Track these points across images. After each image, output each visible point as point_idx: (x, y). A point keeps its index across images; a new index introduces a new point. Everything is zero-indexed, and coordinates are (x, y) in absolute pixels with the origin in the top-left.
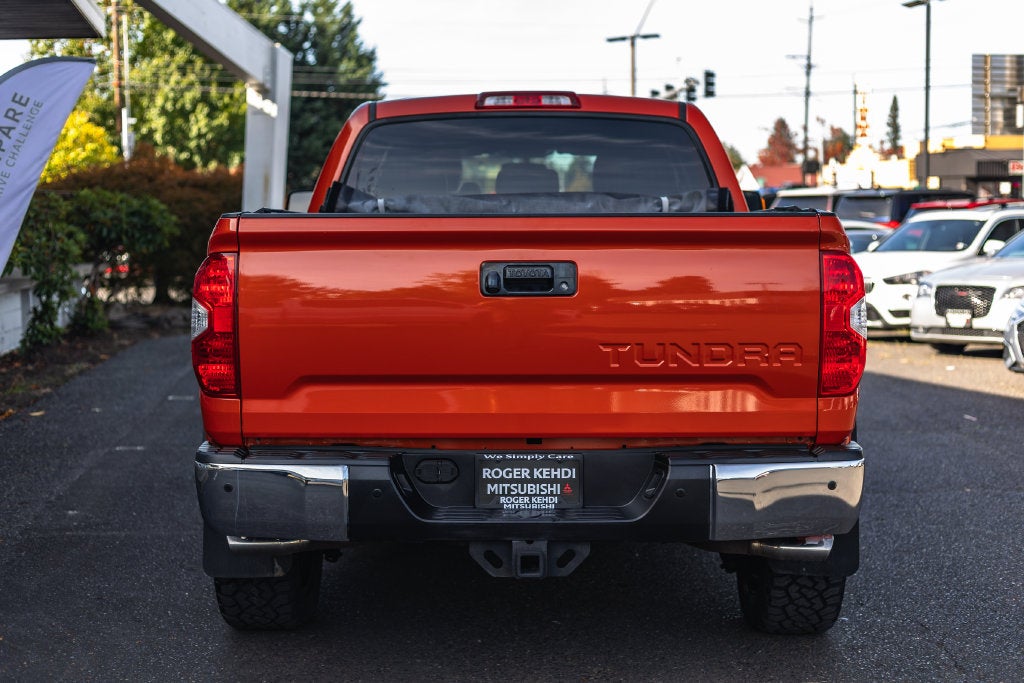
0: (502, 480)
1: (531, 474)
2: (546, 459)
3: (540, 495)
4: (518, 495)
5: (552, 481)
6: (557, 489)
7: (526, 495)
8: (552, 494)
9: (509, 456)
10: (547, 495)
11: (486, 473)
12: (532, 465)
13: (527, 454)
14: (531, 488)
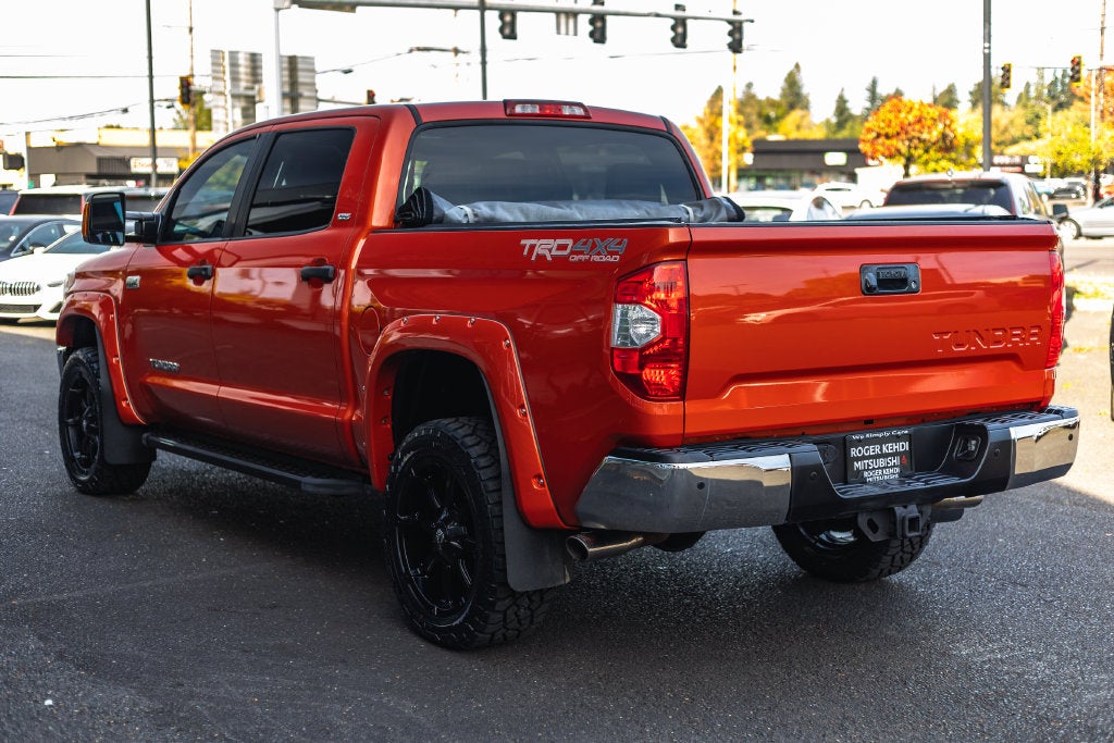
0: (864, 458)
1: (881, 450)
2: (891, 435)
3: (888, 467)
4: (874, 468)
5: (893, 455)
6: (896, 461)
7: (879, 468)
8: (895, 466)
9: (868, 436)
10: (891, 467)
11: (854, 452)
12: (881, 441)
13: (879, 432)
14: (881, 462)
